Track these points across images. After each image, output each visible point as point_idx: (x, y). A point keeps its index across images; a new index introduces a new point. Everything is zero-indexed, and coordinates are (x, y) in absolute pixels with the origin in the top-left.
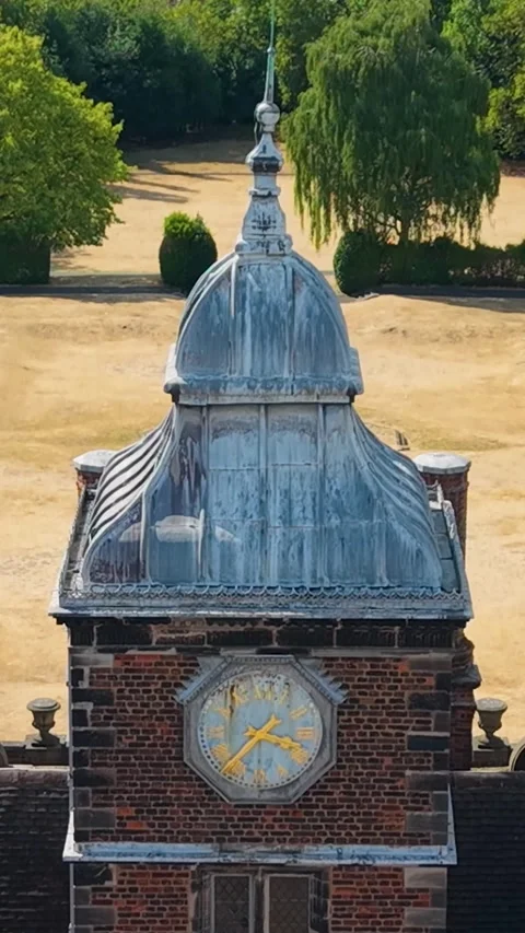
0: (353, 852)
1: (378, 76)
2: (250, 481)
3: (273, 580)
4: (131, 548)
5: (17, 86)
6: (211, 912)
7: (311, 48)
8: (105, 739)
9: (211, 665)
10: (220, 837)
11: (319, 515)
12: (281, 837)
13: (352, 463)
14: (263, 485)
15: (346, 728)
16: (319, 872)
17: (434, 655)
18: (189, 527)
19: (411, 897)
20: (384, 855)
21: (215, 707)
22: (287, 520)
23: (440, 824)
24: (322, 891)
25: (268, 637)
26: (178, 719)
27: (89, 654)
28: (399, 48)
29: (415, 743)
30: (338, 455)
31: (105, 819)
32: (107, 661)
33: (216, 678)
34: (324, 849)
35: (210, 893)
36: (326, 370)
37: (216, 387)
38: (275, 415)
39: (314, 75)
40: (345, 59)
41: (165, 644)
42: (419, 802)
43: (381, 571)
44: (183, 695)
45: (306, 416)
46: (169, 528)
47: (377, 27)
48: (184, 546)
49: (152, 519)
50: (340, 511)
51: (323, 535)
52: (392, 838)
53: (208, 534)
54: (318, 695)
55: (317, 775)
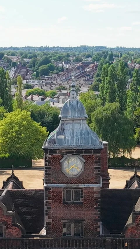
0: (86, 185)
1: (107, 120)
2: (71, 131)
3: (74, 144)
4: (54, 140)
5: (25, 123)
6: (66, 195)
7: (92, 114)
8: (50, 168)
9: (65, 156)
10: (67, 183)
11: (81, 135)
12: (76, 183)
13: (86, 128)
14: (73, 131)
15: (86, 166)
16: (81, 188)
17: (98, 155)
18: (63, 137)
19: (95, 192)
20: (91, 186)
21: (66, 163)
22: (77, 136)
23: (99, 181)
24: (82, 191)
25: (74, 152)
26: (61, 165)
27: (48, 155)
28: (112, 113)
29: (95, 168)
30: (84, 127)
31: (50, 180)
32: (50, 156)
33: (66, 158)
34: (82, 185)
35: (65, 192)
36: (82, 115)
37: (66, 117)
38: (75, 121)
39: (93, 120)
40: (100, 116)
41: (59, 153)
42: (96, 177)
43: (90, 142)
44: (61, 161)
45: (79, 121)
46: (59, 137)
47: (107, 109)
48: (62, 139)
49: (57, 136)
50: (84, 135)
51: (82, 138)
52: (92, 183)
53: (65, 137)
54: (81, 161)
55: (81, 173)
